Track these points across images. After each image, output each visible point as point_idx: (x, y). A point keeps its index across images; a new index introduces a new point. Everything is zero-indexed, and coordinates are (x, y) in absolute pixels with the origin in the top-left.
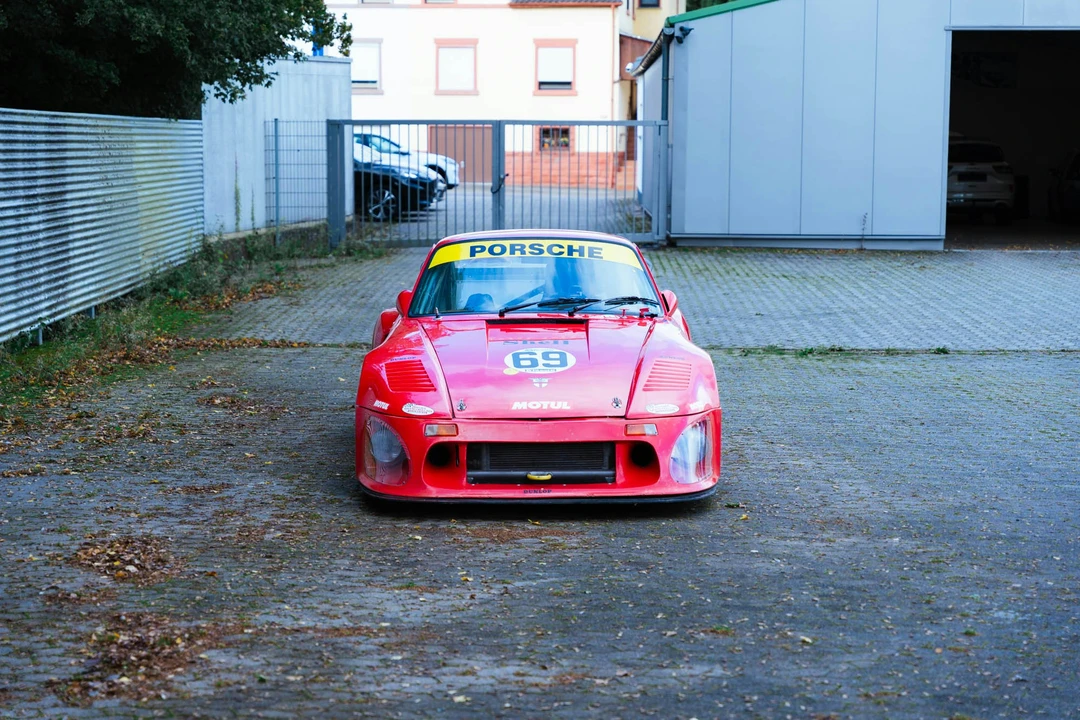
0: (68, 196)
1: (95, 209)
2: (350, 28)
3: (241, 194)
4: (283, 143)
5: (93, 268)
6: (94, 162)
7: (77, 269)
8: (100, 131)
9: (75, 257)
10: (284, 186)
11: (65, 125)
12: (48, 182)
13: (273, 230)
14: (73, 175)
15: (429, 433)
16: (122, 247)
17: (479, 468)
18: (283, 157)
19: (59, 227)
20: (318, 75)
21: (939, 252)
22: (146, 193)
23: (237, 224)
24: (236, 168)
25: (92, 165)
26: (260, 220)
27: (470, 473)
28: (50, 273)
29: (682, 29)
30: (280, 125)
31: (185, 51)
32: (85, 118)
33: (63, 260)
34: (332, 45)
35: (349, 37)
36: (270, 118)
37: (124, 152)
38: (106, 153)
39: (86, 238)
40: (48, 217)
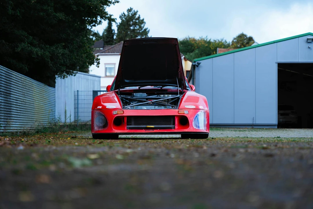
0: (12, 95)
1: (20, 102)
2: (99, 59)
3: (67, 112)
4: (80, 97)
5: (19, 120)
6: (20, 88)
7: (14, 118)
8: (22, 80)
9: (13, 114)
10: (80, 110)
11: (11, 74)
12: (5, 89)
13: (76, 124)
14: (13, 89)
15: (114, 113)
16: (29, 117)
17: (131, 125)
18: (80, 102)
19: (8, 103)
20: (91, 80)
21: (276, 129)
22: (37, 103)
23: (65, 120)
24: (66, 104)
25: (20, 89)
26: (73, 120)
27: (128, 126)
28: (5, 116)
29: (198, 63)
30: (79, 92)
31: (49, 61)
32: (18, 74)
33: (9, 114)
34: (94, 64)
35: (99, 62)
36: (76, 90)
37: (30, 89)
38: (25, 87)
39: (17, 110)
40: (5, 99)
